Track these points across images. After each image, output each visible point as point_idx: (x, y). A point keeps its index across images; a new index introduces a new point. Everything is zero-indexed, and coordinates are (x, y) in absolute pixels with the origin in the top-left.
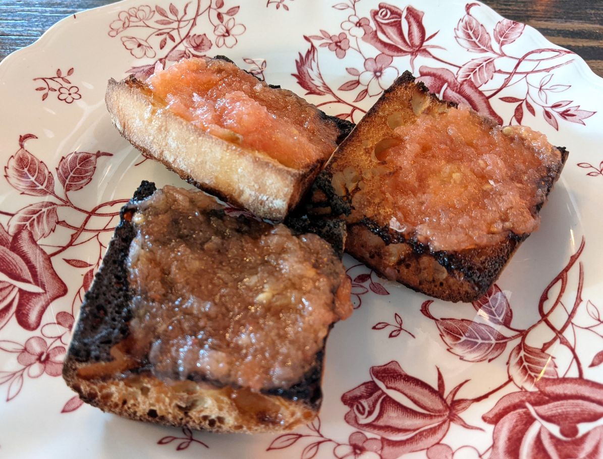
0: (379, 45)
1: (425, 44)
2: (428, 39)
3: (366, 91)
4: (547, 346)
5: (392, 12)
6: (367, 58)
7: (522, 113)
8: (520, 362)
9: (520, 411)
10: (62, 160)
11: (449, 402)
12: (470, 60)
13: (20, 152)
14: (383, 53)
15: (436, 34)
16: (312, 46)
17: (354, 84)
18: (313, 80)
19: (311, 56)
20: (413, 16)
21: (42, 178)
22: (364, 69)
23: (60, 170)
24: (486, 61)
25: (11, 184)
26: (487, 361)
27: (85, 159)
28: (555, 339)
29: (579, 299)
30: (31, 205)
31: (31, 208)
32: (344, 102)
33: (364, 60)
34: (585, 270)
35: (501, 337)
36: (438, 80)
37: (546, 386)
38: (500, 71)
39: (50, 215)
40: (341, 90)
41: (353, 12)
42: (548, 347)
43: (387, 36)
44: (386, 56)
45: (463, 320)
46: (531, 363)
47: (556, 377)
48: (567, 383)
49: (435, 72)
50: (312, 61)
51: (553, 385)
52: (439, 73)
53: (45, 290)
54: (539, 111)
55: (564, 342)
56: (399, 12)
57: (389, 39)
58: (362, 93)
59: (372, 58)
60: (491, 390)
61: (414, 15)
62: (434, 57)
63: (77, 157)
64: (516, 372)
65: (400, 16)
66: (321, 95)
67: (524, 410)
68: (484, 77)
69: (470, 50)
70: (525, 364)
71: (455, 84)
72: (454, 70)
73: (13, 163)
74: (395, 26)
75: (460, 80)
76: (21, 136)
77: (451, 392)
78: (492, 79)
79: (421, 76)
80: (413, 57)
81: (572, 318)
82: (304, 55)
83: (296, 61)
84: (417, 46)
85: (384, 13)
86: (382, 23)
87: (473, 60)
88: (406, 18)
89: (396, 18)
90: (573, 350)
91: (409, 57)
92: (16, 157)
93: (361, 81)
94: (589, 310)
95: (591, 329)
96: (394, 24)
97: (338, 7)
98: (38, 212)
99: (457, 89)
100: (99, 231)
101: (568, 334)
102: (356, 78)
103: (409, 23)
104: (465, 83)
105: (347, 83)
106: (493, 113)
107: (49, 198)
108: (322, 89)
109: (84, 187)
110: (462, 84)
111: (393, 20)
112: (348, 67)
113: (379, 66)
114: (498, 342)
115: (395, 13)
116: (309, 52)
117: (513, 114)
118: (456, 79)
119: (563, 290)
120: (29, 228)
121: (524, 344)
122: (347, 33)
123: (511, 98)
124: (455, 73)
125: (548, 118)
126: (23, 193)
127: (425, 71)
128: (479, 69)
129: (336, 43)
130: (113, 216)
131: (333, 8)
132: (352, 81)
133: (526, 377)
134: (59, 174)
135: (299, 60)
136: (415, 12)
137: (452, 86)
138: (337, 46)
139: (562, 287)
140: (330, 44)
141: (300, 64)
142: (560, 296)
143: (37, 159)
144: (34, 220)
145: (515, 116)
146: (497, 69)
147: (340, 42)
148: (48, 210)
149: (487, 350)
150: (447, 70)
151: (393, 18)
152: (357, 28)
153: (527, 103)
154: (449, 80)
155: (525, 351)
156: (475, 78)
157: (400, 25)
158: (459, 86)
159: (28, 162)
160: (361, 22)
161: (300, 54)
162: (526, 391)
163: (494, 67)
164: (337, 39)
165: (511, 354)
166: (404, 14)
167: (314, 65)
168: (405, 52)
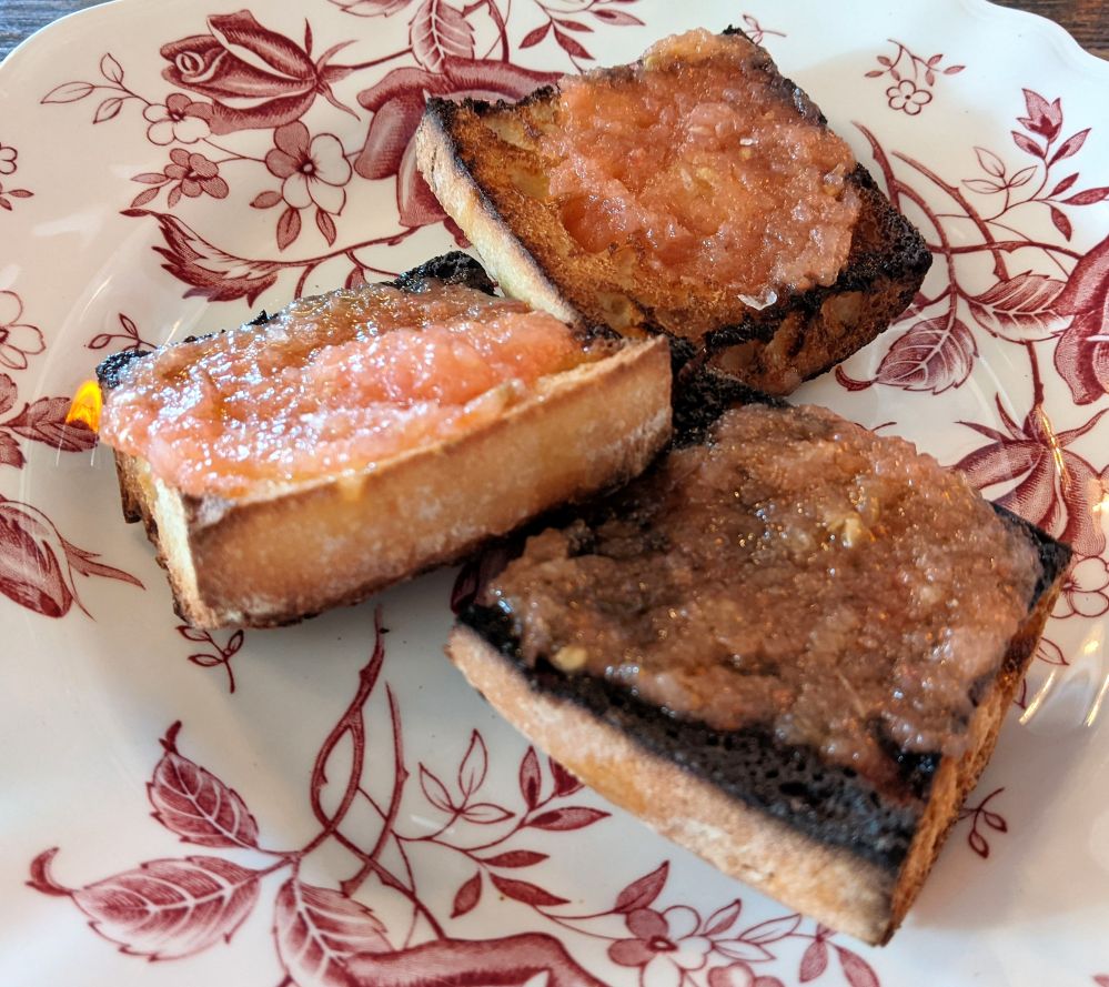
0: (252, 120)
1: (314, 57)
2: (309, 47)
3: (321, 212)
4: (1000, 270)
5: (201, 50)
6: (263, 158)
7: (574, 42)
8: (1004, 318)
9: (1096, 351)
10: (162, 822)
11: (1023, 437)
12: (408, 28)
13: (83, 903)
14: (277, 127)
15: (308, 29)
16: (160, 217)
17: (291, 218)
18: (225, 273)
19: (178, 237)
20: (239, 30)
21: (198, 882)
22: (279, 181)
23: (192, 835)
24: (430, 10)
25: (184, 956)
26: (974, 358)
27: (175, 776)
28: (997, 257)
29: (953, 192)
30: (275, 930)
31: (285, 932)
32: (320, 259)
33: (264, 164)
34: (910, 154)
35: (943, 321)
36: (407, 97)
37: (1072, 303)
38: (468, 10)
39: (322, 901)
40: (286, 246)
41: (138, 105)
42: (1004, 270)
43: (245, 96)
44: (288, 128)
45: (891, 349)
46: (1016, 305)
47: (1064, 286)
48: (1081, 277)
49: (386, 87)
50: (188, 242)
51: (1075, 295)
52: (394, 83)
53: (543, 969)
54: (587, 19)
55: (1011, 247)
56: (208, 40)
57: (253, 96)
58: (321, 222)
59: (272, 151)
60: (1031, 376)
61: (239, 26)
62: (356, 68)
63: (163, 787)
64: (1019, 331)
65: (217, 45)
66: (270, 284)
67: (1098, 347)
68: (459, 35)
69: (388, 11)
70: (1011, 313)
71: (436, 80)
72: (407, 61)
73: (117, 930)
74: (231, 68)
75: (435, 69)
76: (31, 884)
77: (1007, 427)
78: (472, 29)
79: (376, 112)
80: (327, 93)
81: (977, 215)
82: (165, 245)
83: (165, 267)
84: (309, 72)
85: (188, 63)
86: (208, 81)
87: (410, 23)
88: (231, 41)
89: (217, 55)
90: (1031, 244)
91: (320, 100)
92: (98, 916)
93: (295, 204)
94: (979, 189)
95: (1009, 205)
96: (226, 68)
97: (103, 114)
98: (303, 923)
99: (449, 86)
100: (386, 830)
101: (999, 235)
102: (282, 207)
103: (246, 45)
104: (447, 66)
105: (279, 227)
106: (538, 76)
107: (270, 887)
108: (256, 274)
109: (251, 812)
110: (447, 73)
111: (216, 63)
112: (252, 199)
113: (296, 153)
114: (949, 328)
115: (206, 48)
116: (167, 233)
117: (566, 54)
118: (428, 71)
119: (920, 202)
120: (345, 955)
121: (973, 298)
122: (176, 145)
123: (533, 33)
124: (416, 65)
125: (611, 20)
126: (227, 938)
127: (371, 99)
128: (438, 29)
129: (186, 176)
130: (357, 788)
131: (98, 124)
132: (283, 217)
133: (1039, 321)
134: (201, 842)
135: (167, 262)
136: (232, 19)
137: (435, 87)
138: (194, 180)
139: (914, 199)
140: (180, 186)
141: (176, 267)
142: (927, 211)
143: (131, 872)
144: (325, 938)
145: (570, 53)
146: (461, 9)
147: (190, 170)
148: (305, 901)
149: (956, 348)
150: (399, 69)
151: (213, 60)
152: (182, 124)
153: (561, 22)
154: (422, 83)
155: (988, 304)
156: (451, 47)
157: (240, 62)
158: (446, 79)
159: (128, 896)
160: (173, 108)
161: (156, 249)
162: (1065, 331)
163: (453, 9)
164: (179, 171)
165: (980, 323)
166: (221, 38)
167: (197, 247)
168: (305, 96)
